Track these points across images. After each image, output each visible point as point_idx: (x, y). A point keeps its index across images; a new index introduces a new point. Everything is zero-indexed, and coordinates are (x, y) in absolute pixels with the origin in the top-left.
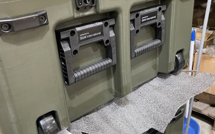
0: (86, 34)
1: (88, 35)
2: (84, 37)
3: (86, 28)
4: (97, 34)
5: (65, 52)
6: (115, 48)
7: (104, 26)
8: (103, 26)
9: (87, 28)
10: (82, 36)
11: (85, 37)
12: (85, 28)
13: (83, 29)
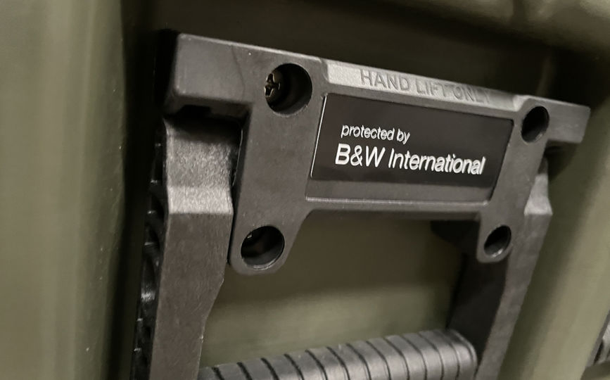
0: (384, 134)
1: (401, 148)
2: (363, 154)
3: (399, 91)
4: (458, 166)
5: (177, 216)
6: (523, 288)
7: (518, 128)
8: (512, 122)
9: (413, 92)
10: (352, 141)
11: (375, 157)
12: (392, 89)
13: (380, 87)
